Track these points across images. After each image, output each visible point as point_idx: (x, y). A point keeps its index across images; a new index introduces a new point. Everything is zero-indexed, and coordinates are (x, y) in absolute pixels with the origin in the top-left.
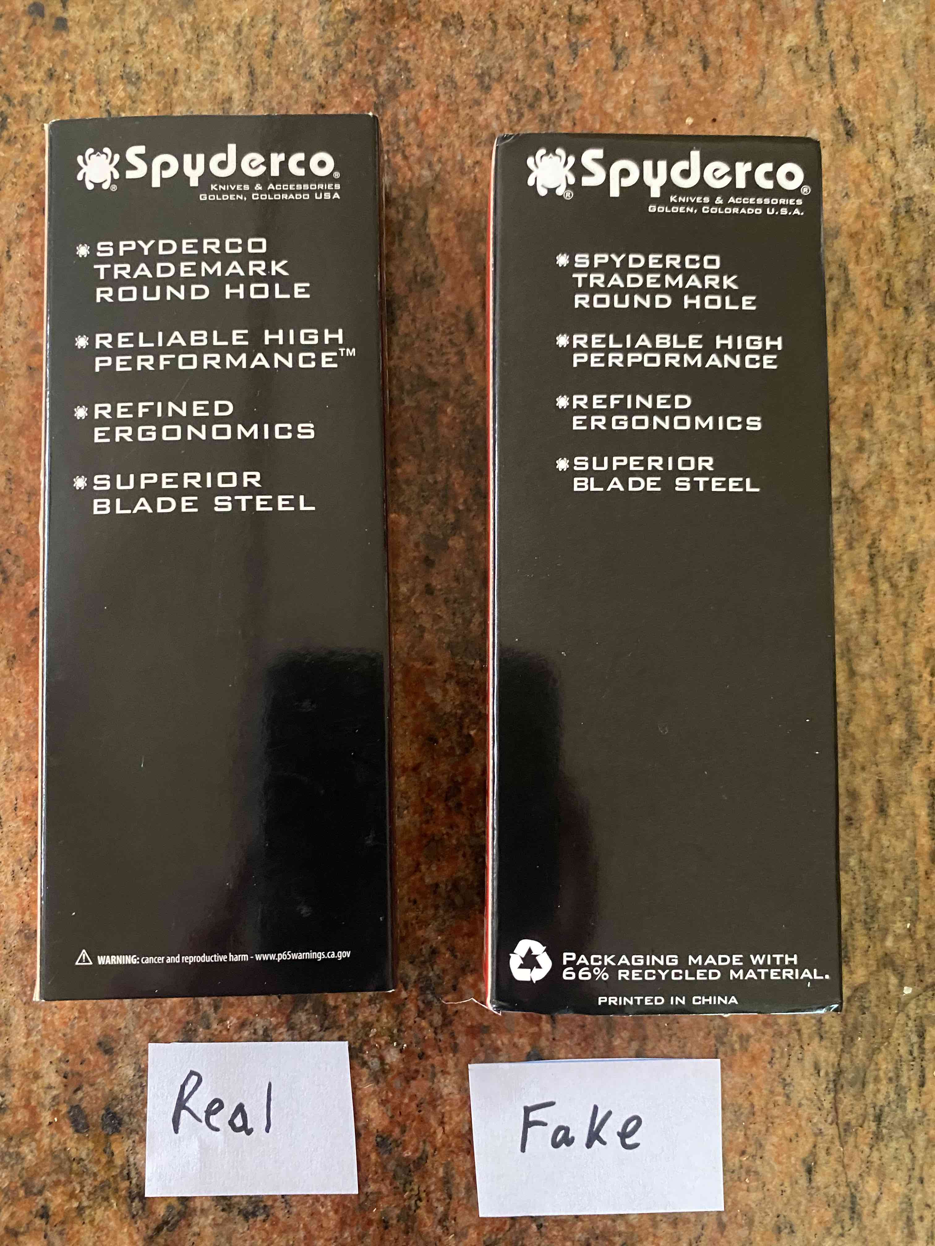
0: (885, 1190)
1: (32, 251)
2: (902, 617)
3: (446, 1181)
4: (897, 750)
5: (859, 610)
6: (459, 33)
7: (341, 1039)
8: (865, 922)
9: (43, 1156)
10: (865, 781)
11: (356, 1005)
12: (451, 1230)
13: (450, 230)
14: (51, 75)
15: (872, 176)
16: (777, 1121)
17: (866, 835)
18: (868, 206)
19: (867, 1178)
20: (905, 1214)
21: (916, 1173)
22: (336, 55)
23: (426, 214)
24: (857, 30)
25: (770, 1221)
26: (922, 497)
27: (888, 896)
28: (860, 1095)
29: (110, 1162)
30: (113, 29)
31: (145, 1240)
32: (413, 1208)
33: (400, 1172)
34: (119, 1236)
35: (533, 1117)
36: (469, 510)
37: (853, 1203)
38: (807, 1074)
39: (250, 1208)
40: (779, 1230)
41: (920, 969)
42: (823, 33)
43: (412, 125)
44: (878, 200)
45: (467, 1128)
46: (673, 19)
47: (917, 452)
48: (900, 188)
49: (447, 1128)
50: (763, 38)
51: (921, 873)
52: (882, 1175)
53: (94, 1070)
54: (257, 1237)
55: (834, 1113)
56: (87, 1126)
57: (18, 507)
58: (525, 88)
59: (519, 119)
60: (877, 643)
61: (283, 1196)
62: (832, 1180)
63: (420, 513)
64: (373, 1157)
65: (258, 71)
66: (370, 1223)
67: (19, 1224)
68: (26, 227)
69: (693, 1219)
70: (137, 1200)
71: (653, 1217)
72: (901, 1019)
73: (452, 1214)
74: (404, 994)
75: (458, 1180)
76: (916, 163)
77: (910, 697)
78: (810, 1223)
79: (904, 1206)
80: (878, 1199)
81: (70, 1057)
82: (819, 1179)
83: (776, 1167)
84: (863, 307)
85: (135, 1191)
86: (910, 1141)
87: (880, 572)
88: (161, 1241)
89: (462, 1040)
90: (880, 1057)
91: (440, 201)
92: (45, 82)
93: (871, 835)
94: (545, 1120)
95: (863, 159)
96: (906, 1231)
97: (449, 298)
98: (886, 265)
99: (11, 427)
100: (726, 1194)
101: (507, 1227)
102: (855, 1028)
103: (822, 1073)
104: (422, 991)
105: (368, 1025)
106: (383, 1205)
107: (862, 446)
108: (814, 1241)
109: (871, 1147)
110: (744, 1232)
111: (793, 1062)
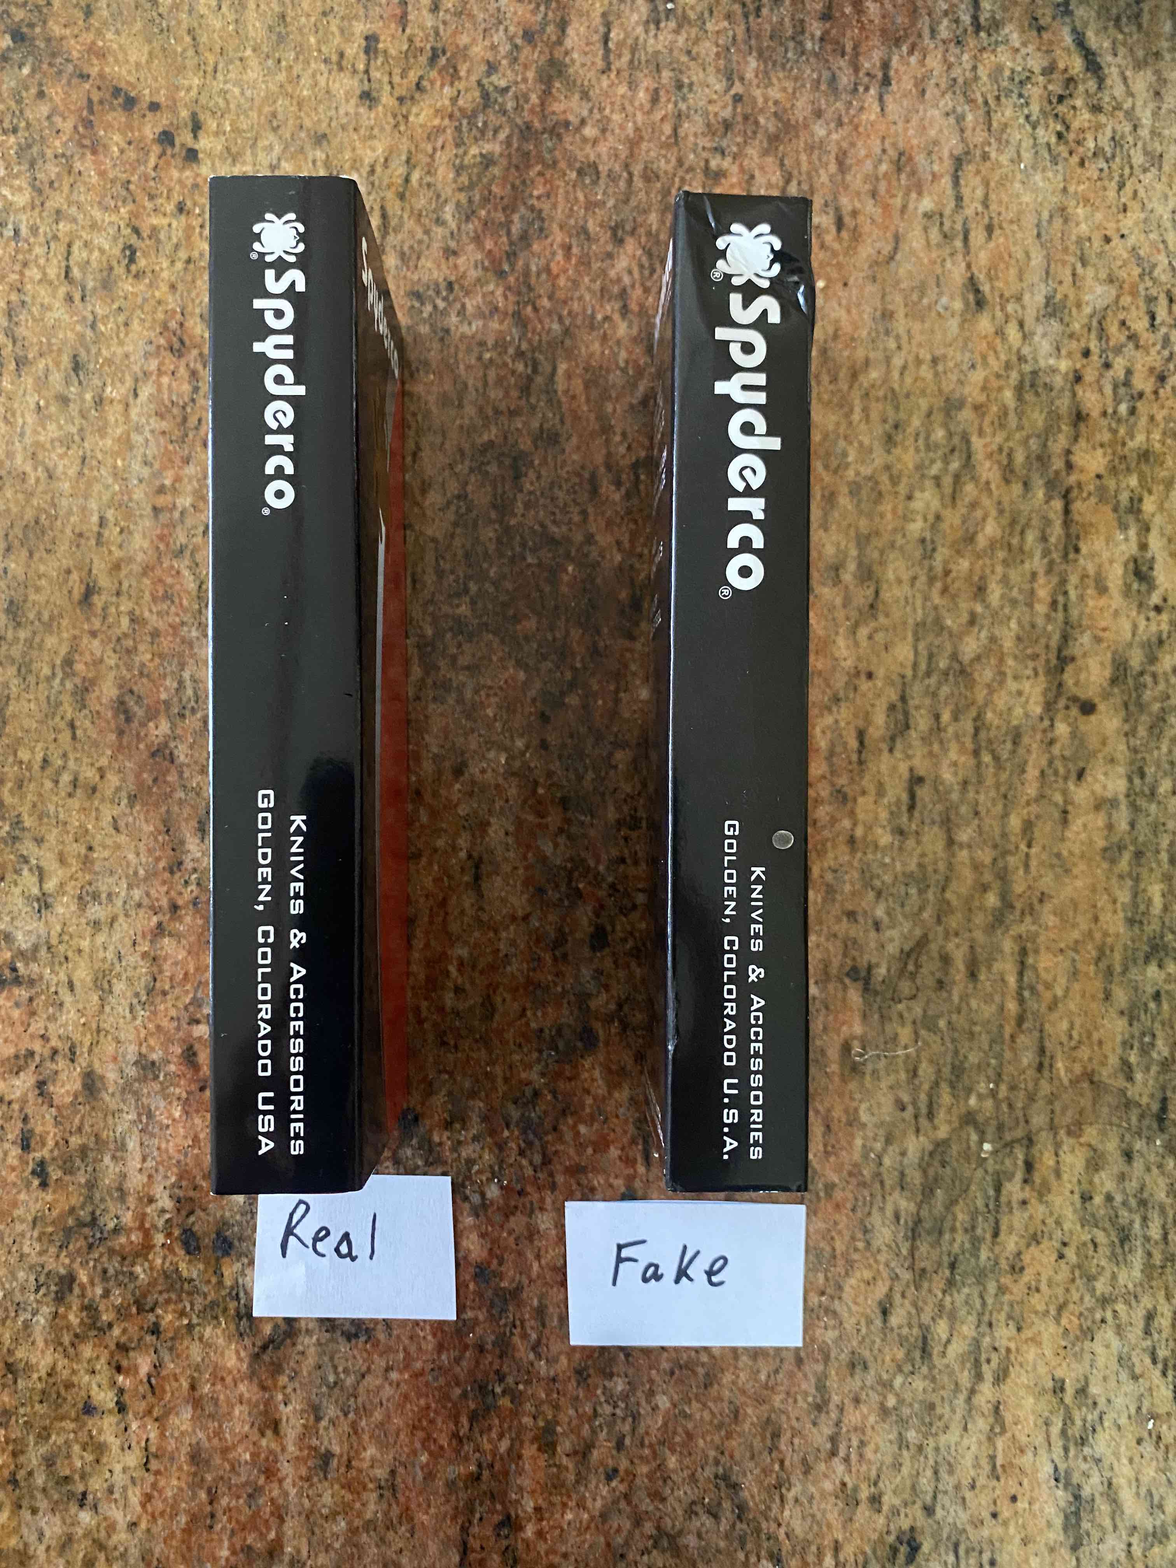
0: (955, 1332)
1: (159, 390)
2: (1003, 789)
3: (540, 1313)
4: (991, 918)
5: (960, 780)
6: (595, 182)
7: (444, 1174)
8: (951, 1082)
9: (155, 1275)
10: (958, 946)
11: (459, 1143)
12: (544, 1357)
13: (578, 385)
14: (181, 208)
15: (999, 349)
16: (857, 1265)
17: (956, 999)
19: (938, 1321)
20: (973, 1356)
21: (986, 1318)
22: (470, 201)
23: (555, 369)
24: (993, 196)
25: (844, 1357)
26: (1029, 672)
27: (974, 1058)
28: (938, 1243)
29: (220, 1283)
30: (244, 163)
31: (251, 1356)
32: (508, 1335)
33: (496, 1300)
34: (227, 1353)
35: (625, 1253)
36: (585, 668)
37: (925, 1343)
38: (887, 1221)
39: (353, 1330)
40: (852, 1366)
41: (1000, 1128)
42: (959, 198)
43: (544, 276)
44: (1003, 373)
45: (562, 1262)
46: (810, 177)
47: (1027, 627)
48: (1026, 361)
49: (543, 1261)
50: (898, 202)
51: (1007, 1036)
52: (953, 1317)
54: (358, 1357)
55: (910, 1259)
56: (198, 1248)
57: (141, 648)
60: (977, 813)
61: (384, 1320)
62: (906, 1321)
63: (538, 670)
64: (472, 1286)
65: (390, 212)
66: (466, 1347)
67: (130, 1340)
68: (153, 365)
69: (772, 1353)
70: (245, 1319)
71: (734, 1350)
72: (980, 1173)
73: (544, 1341)
74: (506, 1133)
75: (551, 1310)
76: (1044, 335)
77: (1005, 868)
78: (883, 1361)
79: (972, 1348)
81: (184, 1183)
82: (894, 1321)
83: (854, 1308)
84: (983, 480)
85: (243, 1310)
86: (981, 1288)
87: (984, 744)
88: (266, 1358)
89: (560, 1179)
91: (569, 355)
92: (173, 215)
93: (961, 999)
94: (636, 1257)
95: (990, 331)
96: (973, 1372)
97: (575, 457)
98: (1007, 439)
99: (136, 568)
100: (805, 1331)
101: (597, 1355)
102: (936, 1180)
103: (902, 1222)
104: (524, 1132)
105: (470, 1162)
106: (479, 1330)
107: (973, 621)
108: (885, 1376)
109: (944, 1292)
110: (819, 1368)
111: (875, 1211)
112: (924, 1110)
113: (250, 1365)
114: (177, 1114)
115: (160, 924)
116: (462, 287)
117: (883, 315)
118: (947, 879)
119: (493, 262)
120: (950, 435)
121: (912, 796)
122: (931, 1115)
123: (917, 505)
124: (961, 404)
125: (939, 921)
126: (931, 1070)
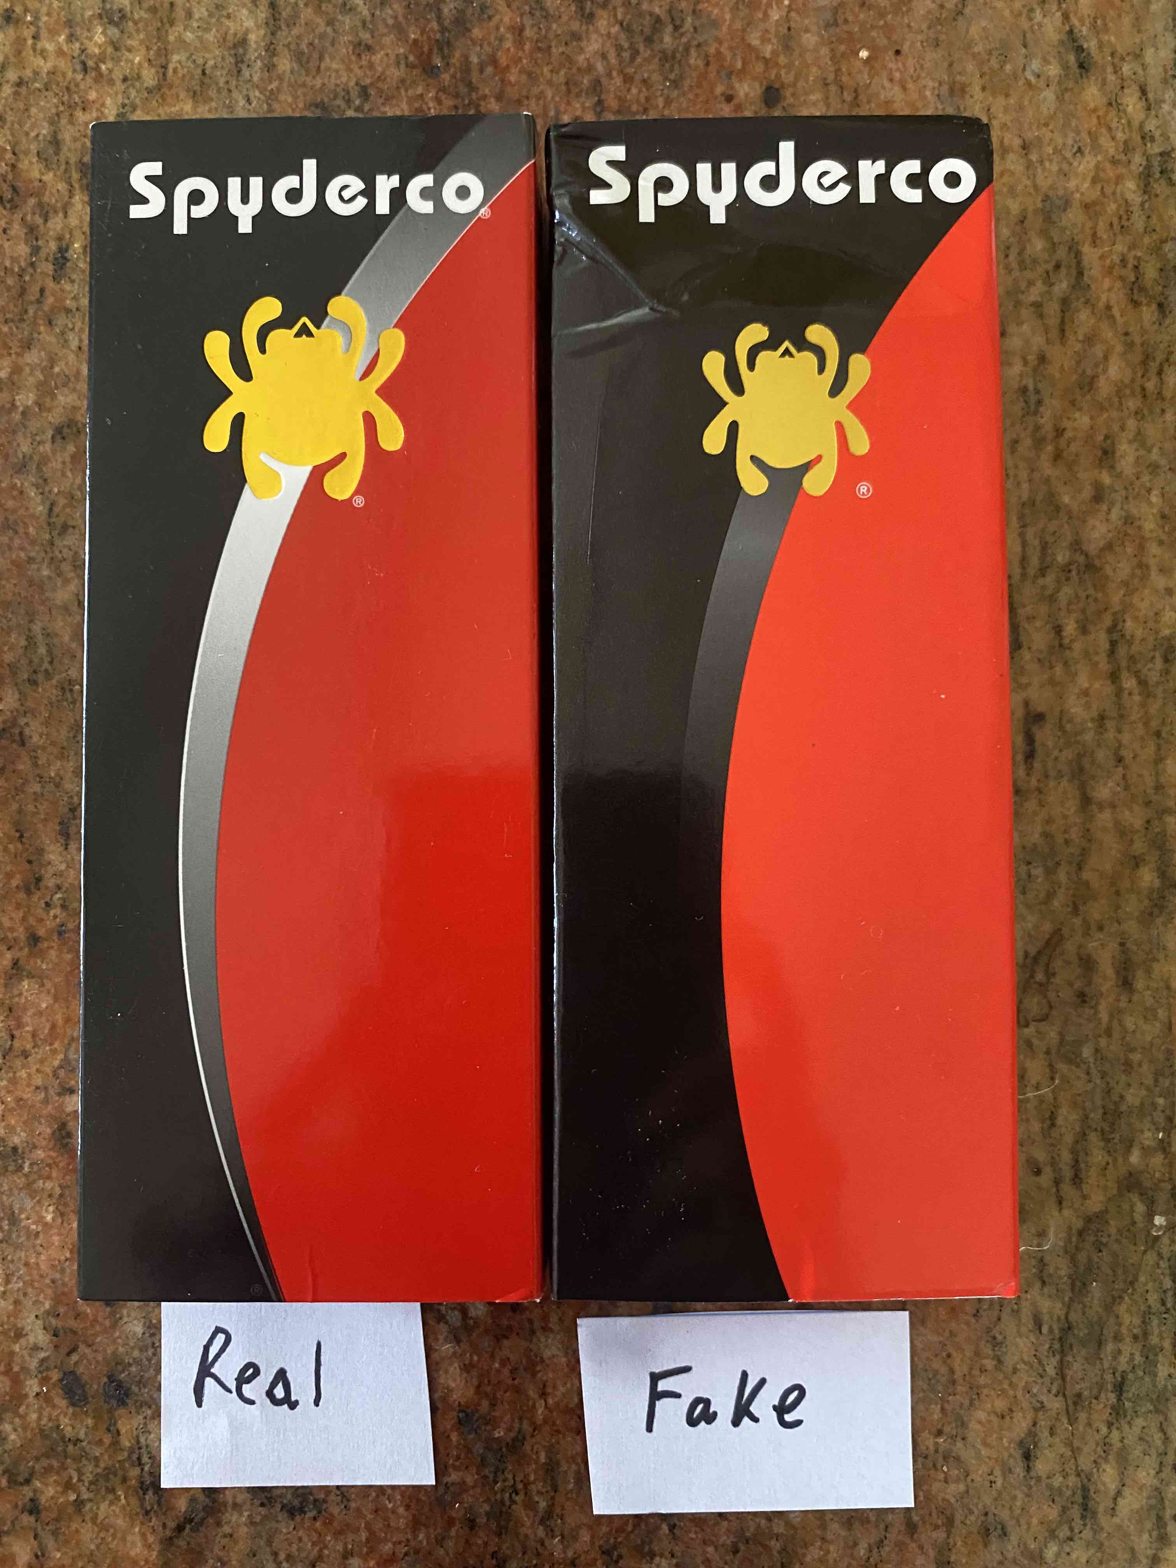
0: (1128, 1482)
2: (1154, 724)
3: (550, 1469)
4: (1146, 902)
5: (1095, 714)
8: (1103, 1132)
9: (29, 1435)
10: (1103, 944)
12: (557, 1532)
15: (1114, 125)
16: (985, 1391)
17: (1104, 1016)
18: (1108, 165)
19: (1104, 1466)
20: (1153, 1514)
21: (1170, 1459)
25: (974, 1520)
27: (1133, 1097)
28: (1096, 1357)
29: (115, 1443)
31: (161, 1542)
32: (508, 1503)
33: (491, 1458)
34: (129, 1538)
35: (662, 1385)
37: (1085, 1497)
38: (1024, 1329)
39: (296, 1503)
40: (986, 1532)
43: (489, 70)
44: (1123, 157)
45: (576, 1400)
48: (1152, 139)
49: (550, 1401)
52: (1123, 1460)
53: (92, 1326)
54: (305, 1539)
55: (1060, 1381)
56: (85, 1399)
58: (641, 15)
59: (633, 58)
60: (1120, 760)
61: (338, 1487)
62: (1058, 1468)
64: (454, 1437)
66: (451, 1522)
67: (3, 1521)
69: (873, 1518)
70: (150, 1492)
71: (820, 1515)
72: (1151, 1258)
73: (558, 1510)
75: (564, 1467)
77: (1164, 833)
78: (1029, 1524)
79: (1153, 1502)
80: (1119, 1493)
81: (62, 1310)
82: (1041, 1467)
83: (984, 1452)
84: (1101, 305)
85: (148, 1480)
86: (1161, 1418)
87: (1124, 664)
88: (182, 1543)
90: (1122, 1309)
93: (1111, 1016)
94: (677, 1390)
95: (1101, 101)
96: (1155, 1533)
98: (1133, 246)
100: (917, 1486)
101: (630, 1528)
102: (1089, 1268)
103: (1045, 1330)
106: (468, 1499)
107: (1099, 494)
108: (1033, 1546)
109: (1110, 1425)
110: (940, 1535)
111: (1005, 1316)
112: (1068, 1173)
113: (160, 1553)
114: (49, 1218)
115: (15, 963)
116: (380, 91)
117: (952, 91)
118: (1084, 853)
119: (419, 57)
120: (1053, 246)
121: (1030, 739)
122: (1077, 1179)
123: (1015, 343)
124: (1067, 204)
125: (1076, 910)
126: (1074, 1116)
